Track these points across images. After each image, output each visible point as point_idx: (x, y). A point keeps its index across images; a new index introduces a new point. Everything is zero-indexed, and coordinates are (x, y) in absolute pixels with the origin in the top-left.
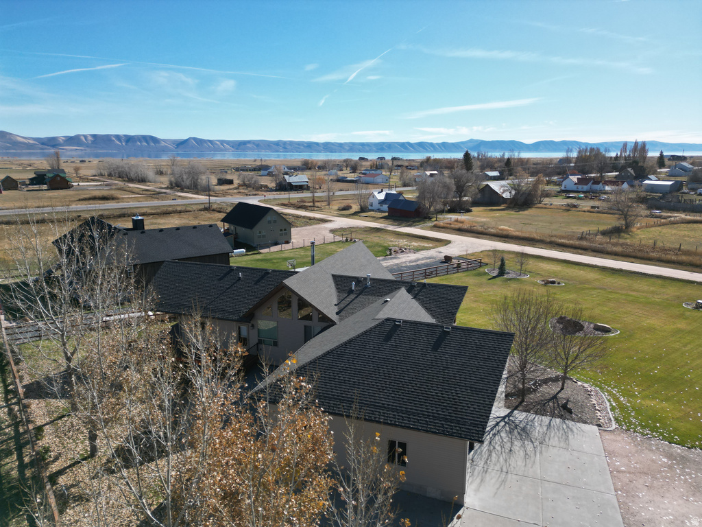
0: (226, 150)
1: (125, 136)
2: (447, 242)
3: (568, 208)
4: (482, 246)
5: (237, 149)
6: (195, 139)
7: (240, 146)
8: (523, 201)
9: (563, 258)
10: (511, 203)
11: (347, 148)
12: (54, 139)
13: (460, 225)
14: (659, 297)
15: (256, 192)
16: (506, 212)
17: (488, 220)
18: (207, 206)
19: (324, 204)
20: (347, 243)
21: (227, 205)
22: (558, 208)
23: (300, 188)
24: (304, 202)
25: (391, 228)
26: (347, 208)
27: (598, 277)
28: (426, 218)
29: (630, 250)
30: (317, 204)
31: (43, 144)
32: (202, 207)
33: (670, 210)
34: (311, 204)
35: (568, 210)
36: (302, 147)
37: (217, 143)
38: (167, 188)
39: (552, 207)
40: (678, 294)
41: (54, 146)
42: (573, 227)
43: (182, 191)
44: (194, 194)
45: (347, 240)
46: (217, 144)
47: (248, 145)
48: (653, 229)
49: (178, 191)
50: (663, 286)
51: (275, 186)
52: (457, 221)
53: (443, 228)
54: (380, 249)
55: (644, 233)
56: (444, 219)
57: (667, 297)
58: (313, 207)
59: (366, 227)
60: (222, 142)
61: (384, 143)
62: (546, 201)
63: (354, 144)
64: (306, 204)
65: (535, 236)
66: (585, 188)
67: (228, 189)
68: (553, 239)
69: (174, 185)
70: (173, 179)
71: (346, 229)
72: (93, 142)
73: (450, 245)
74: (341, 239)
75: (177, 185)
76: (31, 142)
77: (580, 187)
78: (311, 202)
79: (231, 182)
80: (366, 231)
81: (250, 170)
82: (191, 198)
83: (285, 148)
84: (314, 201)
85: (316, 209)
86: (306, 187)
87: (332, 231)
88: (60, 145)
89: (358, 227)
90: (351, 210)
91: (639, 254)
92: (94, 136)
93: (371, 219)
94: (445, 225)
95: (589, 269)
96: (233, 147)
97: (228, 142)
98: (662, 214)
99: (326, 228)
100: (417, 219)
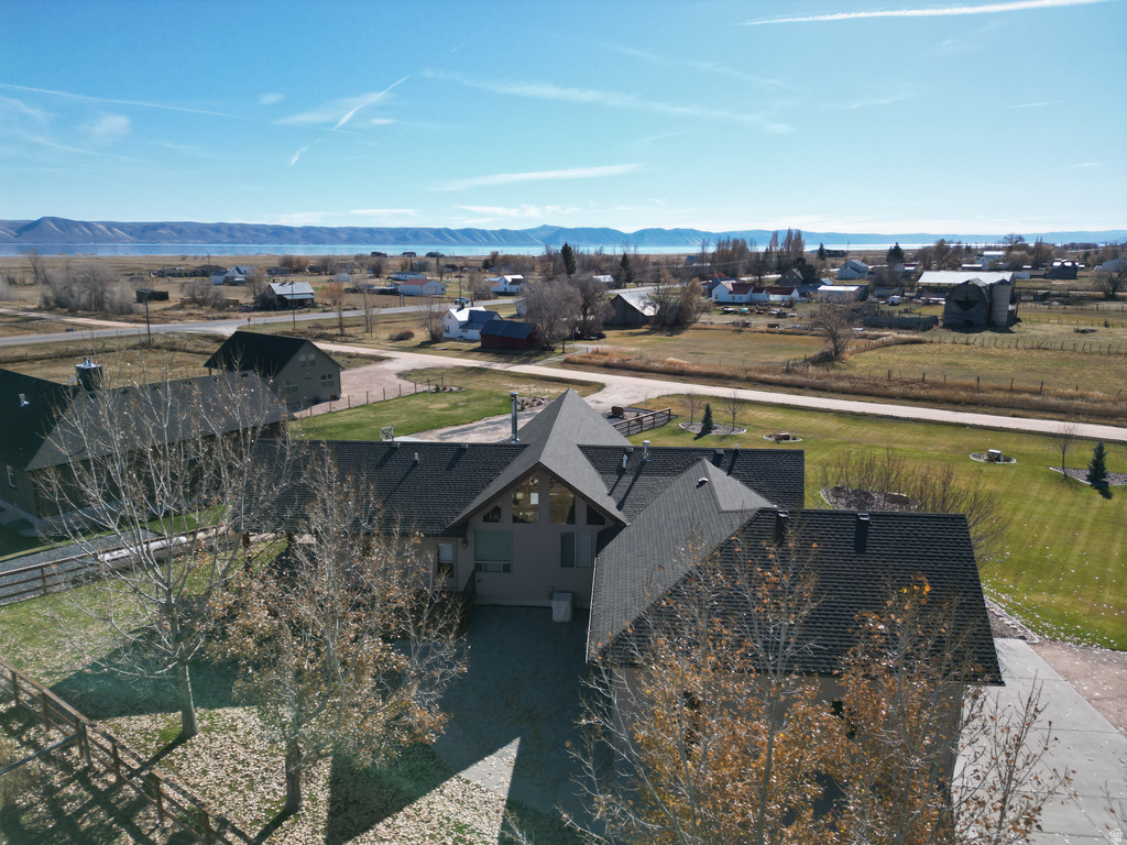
0: (118, 239)
2: (600, 387)
3: (739, 328)
4: (654, 388)
5: (140, 238)
6: (54, 220)
7: (145, 232)
8: (672, 320)
9: (780, 402)
10: (656, 323)
11: (344, 236)
13: (604, 360)
14: (934, 448)
15: (226, 314)
16: (653, 336)
17: (639, 349)
18: (144, 339)
19: (360, 330)
20: (439, 395)
21: (182, 338)
22: (724, 328)
23: (300, 304)
24: (322, 328)
25: (498, 367)
26: (406, 336)
27: (841, 425)
28: (545, 349)
29: (860, 385)
30: (347, 331)
32: (133, 342)
33: (872, 327)
34: (337, 331)
35: (740, 331)
36: (263, 235)
37: (101, 227)
38: (39, 310)
39: (713, 326)
40: (954, 443)
42: (764, 356)
43: (73, 312)
44: (101, 319)
45: (437, 390)
46: (99, 229)
47: (162, 231)
48: (867, 354)
49: (65, 315)
50: (929, 434)
51: (252, 301)
52: (597, 352)
53: (581, 363)
54: (501, 401)
55: (863, 361)
56: (575, 350)
57: (943, 448)
58: (342, 335)
59: (457, 367)
60: (110, 225)
61: (406, 229)
62: (704, 318)
63: (355, 230)
64: (329, 332)
65: (722, 370)
66: (745, 298)
67: (165, 310)
68: (751, 374)
69: (52, 304)
70: (50, 294)
71: (423, 370)
73: (605, 390)
74: (426, 388)
75: (61, 304)
77: (737, 297)
78: (337, 327)
79: (163, 296)
80: (460, 373)
81: (186, 275)
82: (101, 327)
83: (231, 236)
84: (341, 326)
85: (350, 339)
86: (309, 302)
87: (402, 375)
89: (442, 368)
90: (413, 340)
91: (875, 390)
93: (456, 353)
94: (582, 359)
95: (822, 415)
96: (131, 234)
97: (122, 226)
98: (867, 332)
99: (388, 371)
100: (532, 352)
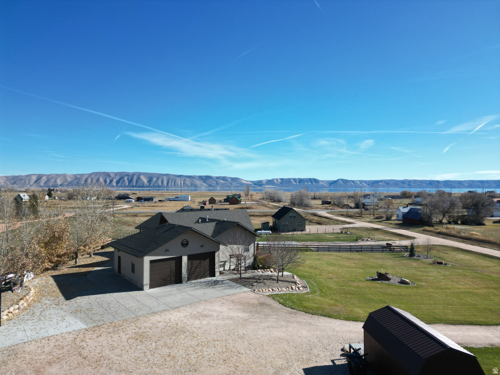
0: (364, 187)
1: (299, 179)
5: (372, 186)
6: (342, 180)
7: (374, 184)
12: (261, 181)
26: (380, 218)
31: (255, 184)
37: (358, 182)
41: (260, 185)
45: (342, 232)
47: (380, 183)
51: (354, 205)
53: (428, 231)
60: (361, 182)
72: (281, 183)
74: (339, 232)
76: (249, 183)
79: (329, 203)
83: (409, 185)
84: (361, 214)
88: (263, 185)
92: (282, 179)
96: (368, 185)
97: (365, 182)
